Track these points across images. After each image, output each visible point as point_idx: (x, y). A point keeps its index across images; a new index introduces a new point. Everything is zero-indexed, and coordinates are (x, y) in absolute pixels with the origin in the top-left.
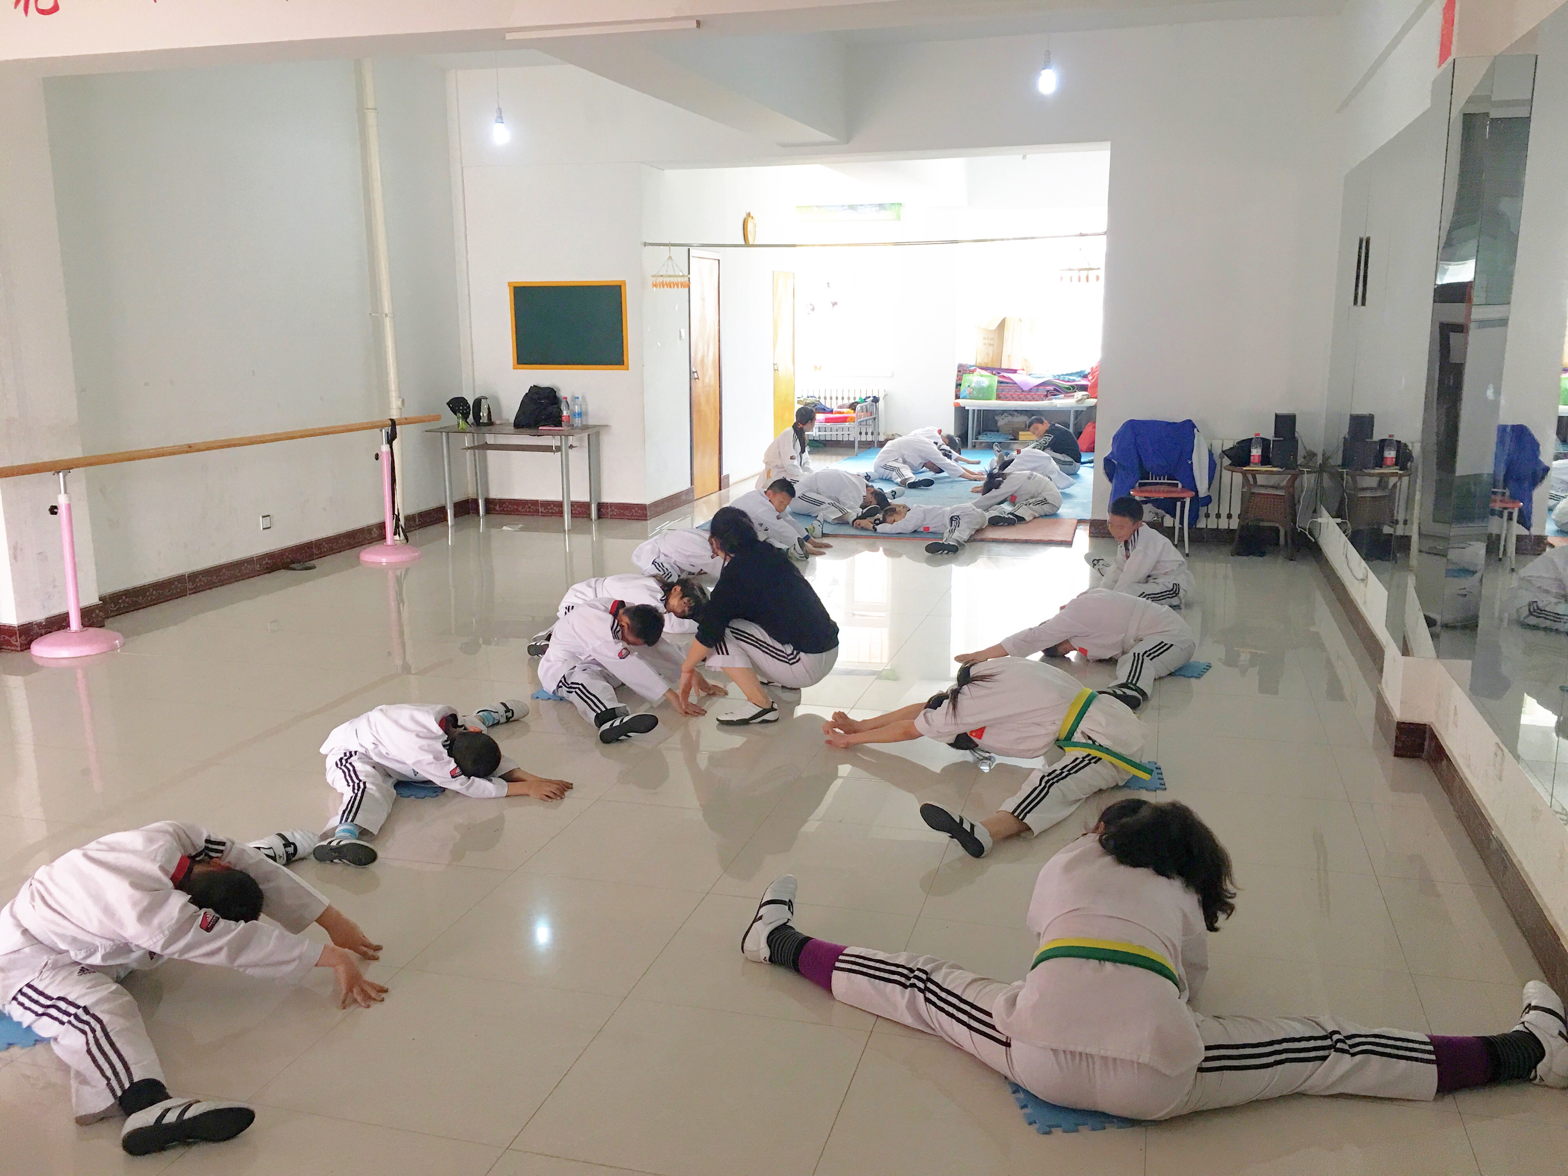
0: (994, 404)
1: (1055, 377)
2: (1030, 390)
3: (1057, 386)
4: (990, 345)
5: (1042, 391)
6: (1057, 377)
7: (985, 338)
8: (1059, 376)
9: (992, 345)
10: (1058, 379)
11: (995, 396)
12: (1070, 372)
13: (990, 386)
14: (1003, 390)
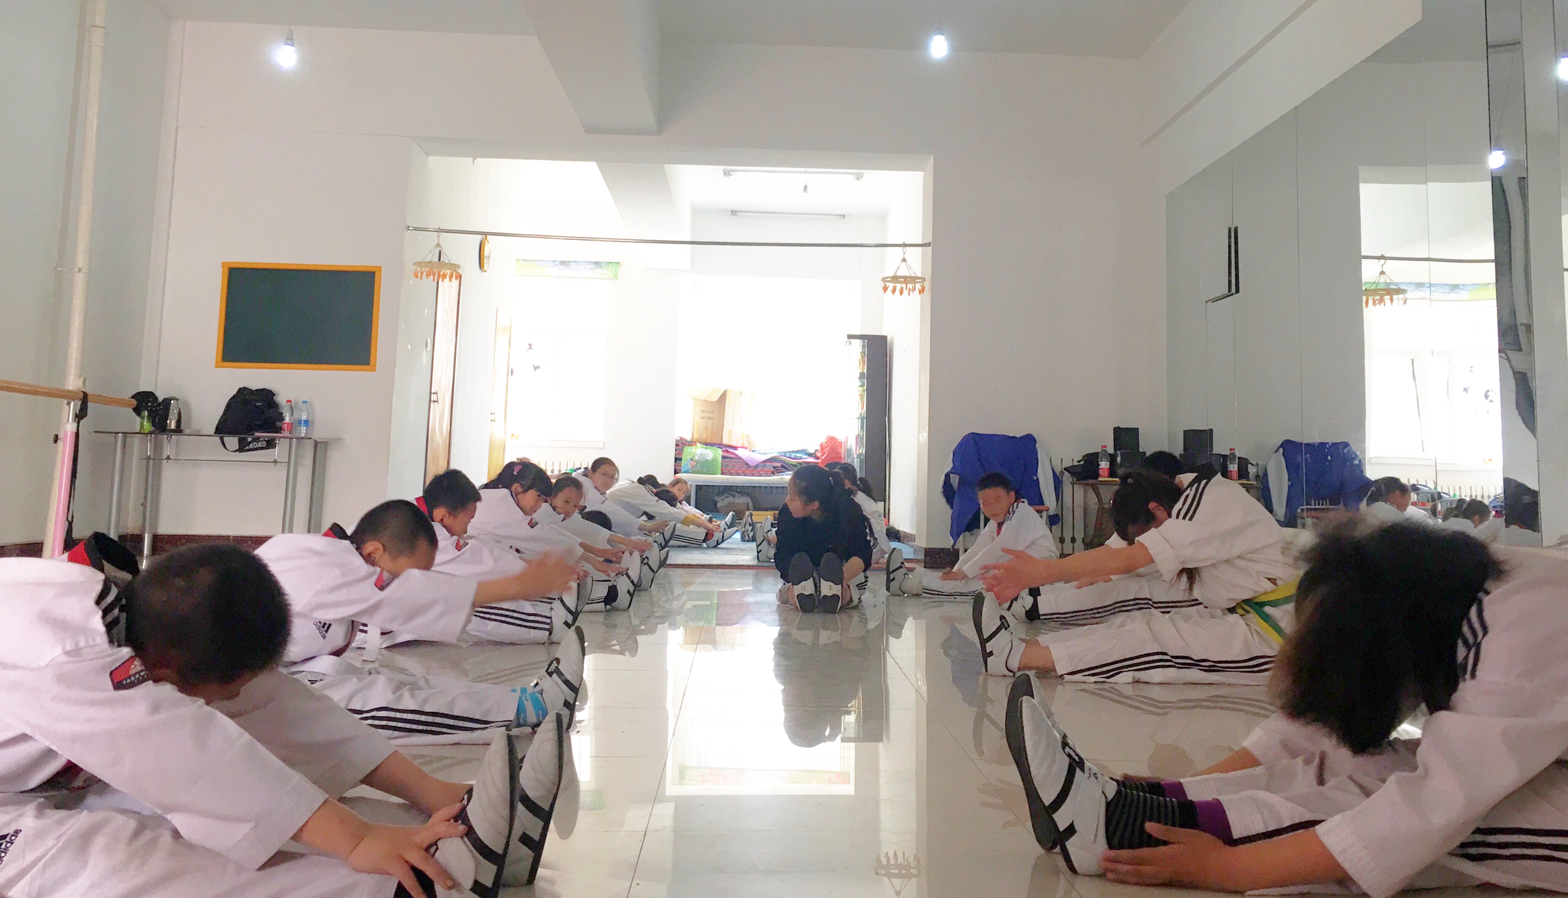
0: (718, 478)
1: (780, 453)
2: (757, 466)
3: (783, 462)
4: (708, 418)
5: (769, 467)
6: (783, 454)
7: (703, 411)
8: (785, 453)
9: (712, 419)
10: (785, 456)
11: (720, 471)
12: (795, 449)
13: (714, 460)
14: (727, 465)
